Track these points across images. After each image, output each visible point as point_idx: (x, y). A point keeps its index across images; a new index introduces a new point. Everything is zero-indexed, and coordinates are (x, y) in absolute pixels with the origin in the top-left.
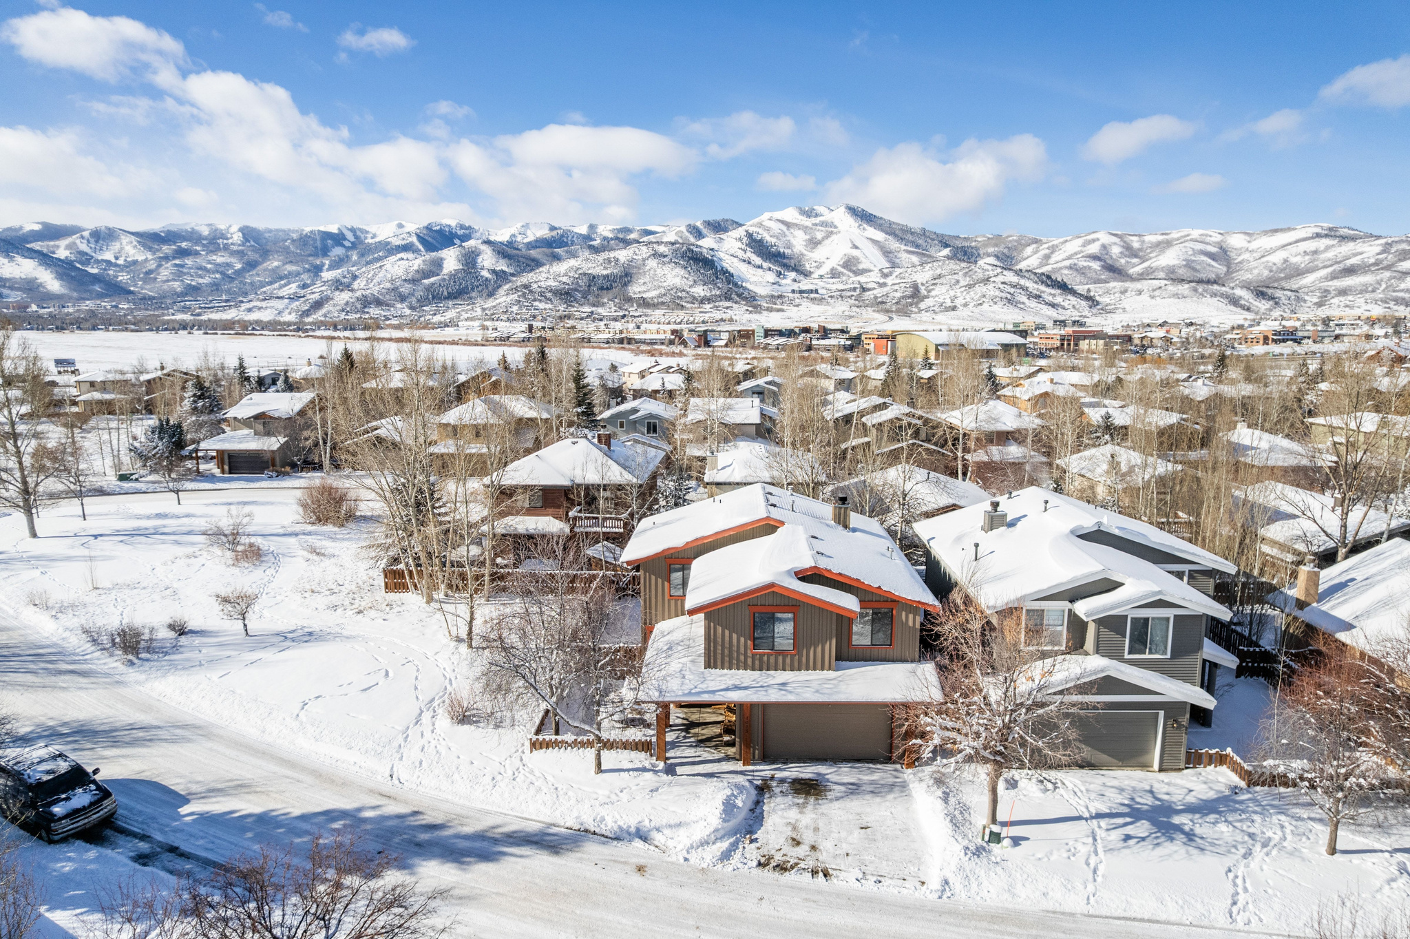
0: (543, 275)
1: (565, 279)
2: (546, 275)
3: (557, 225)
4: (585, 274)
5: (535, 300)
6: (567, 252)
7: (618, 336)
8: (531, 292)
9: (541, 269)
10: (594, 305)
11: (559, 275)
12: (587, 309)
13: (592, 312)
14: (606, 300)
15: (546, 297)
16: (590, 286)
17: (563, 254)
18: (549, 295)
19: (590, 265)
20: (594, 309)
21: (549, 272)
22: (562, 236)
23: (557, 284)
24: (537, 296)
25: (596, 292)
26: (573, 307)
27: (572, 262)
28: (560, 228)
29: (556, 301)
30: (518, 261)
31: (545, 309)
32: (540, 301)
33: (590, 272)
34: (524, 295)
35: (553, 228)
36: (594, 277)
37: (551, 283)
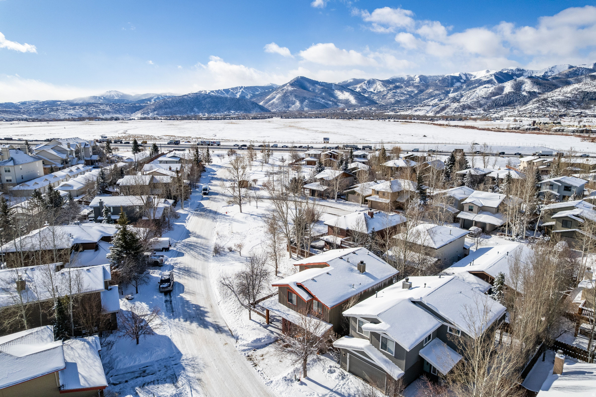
0: (557, 93)
1: (569, 95)
2: (558, 93)
3: (574, 65)
4: (582, 92)
5: (548, 106)
6: (575, 80)
8: (547, 102)
9: (556, 90)
10: (584, 109)
11: (566, 93)
12: (579, 111)
13: (581, 113)
14: (592, 106)
15: (555, 105)
16: (584, 98)
17: (573, 81)
18: (557, 104)
19: (587, 87)
20: (583, 111)
21: (560, 91)
22: (576, 71)
23: (564, 97)
24: (549, 104)
25: (587, 101)
26: (571, 109)
27: (576, 86)
28: (575, 67)
29: (560, 107)
30: (545, 86)
31: (553, 111)
32: (551, 107)
33: (586, 90)
34: (542, 104)
35: (571, 67)
36: (588, 93)
37: (560, 97)
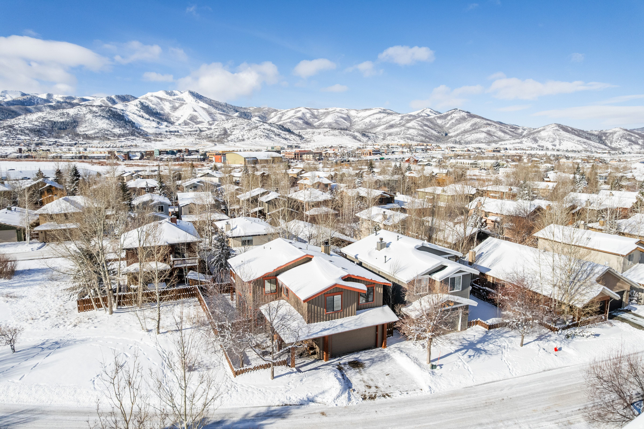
0: (21, 120)
1: (36, 123)
2: (23, 121)
3: (26, 93)
4: (49, 121)
5: (18, 134)
6: (35, 108)
7: (78, 155)
8: (14, 130)
9: (19, 117)
10: (57, 138)
11: (32, 121)
12: (53, 140)
13: (56, 142)
14: (63, 135)
15: (25, 133)
16: (52, 127)
17: (33, 109)
18: (27, 132)
19: (51, 116)
20: (56, 140)
21: (25, 119)
22: (30, 99)
23: (32, 125)
24: (18, 132)
25: (57, 131)
26: (44, 138)
27: (40, 114)
28: (29, 95)
29: (31, 135)
30: (3, 112)
31: (25, 139)
32: (21, 135)
33: (52, 120)
34: (10, 131)
35: (23, 94)
36: (55, 123)
37: (27, 125)
